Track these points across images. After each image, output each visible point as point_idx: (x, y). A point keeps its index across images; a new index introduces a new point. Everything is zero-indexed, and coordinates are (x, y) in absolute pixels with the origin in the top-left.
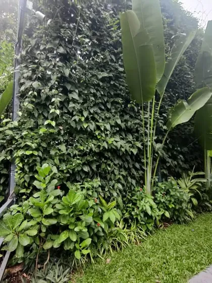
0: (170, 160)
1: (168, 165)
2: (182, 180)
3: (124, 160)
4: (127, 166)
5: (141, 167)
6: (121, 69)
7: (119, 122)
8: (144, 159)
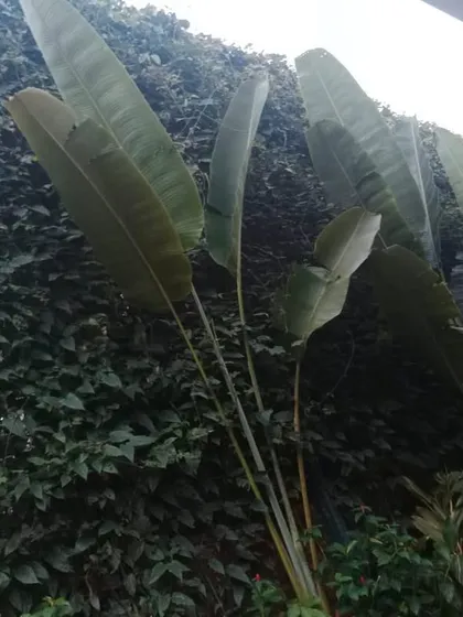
0: (349, 458)
1: (346, 472)
2: (426, 514)
3: (174, 502)
4: (190, 523)
5: (245, 509)
6: (76, 234)
7: (114, 382)
8: (243, 476)
